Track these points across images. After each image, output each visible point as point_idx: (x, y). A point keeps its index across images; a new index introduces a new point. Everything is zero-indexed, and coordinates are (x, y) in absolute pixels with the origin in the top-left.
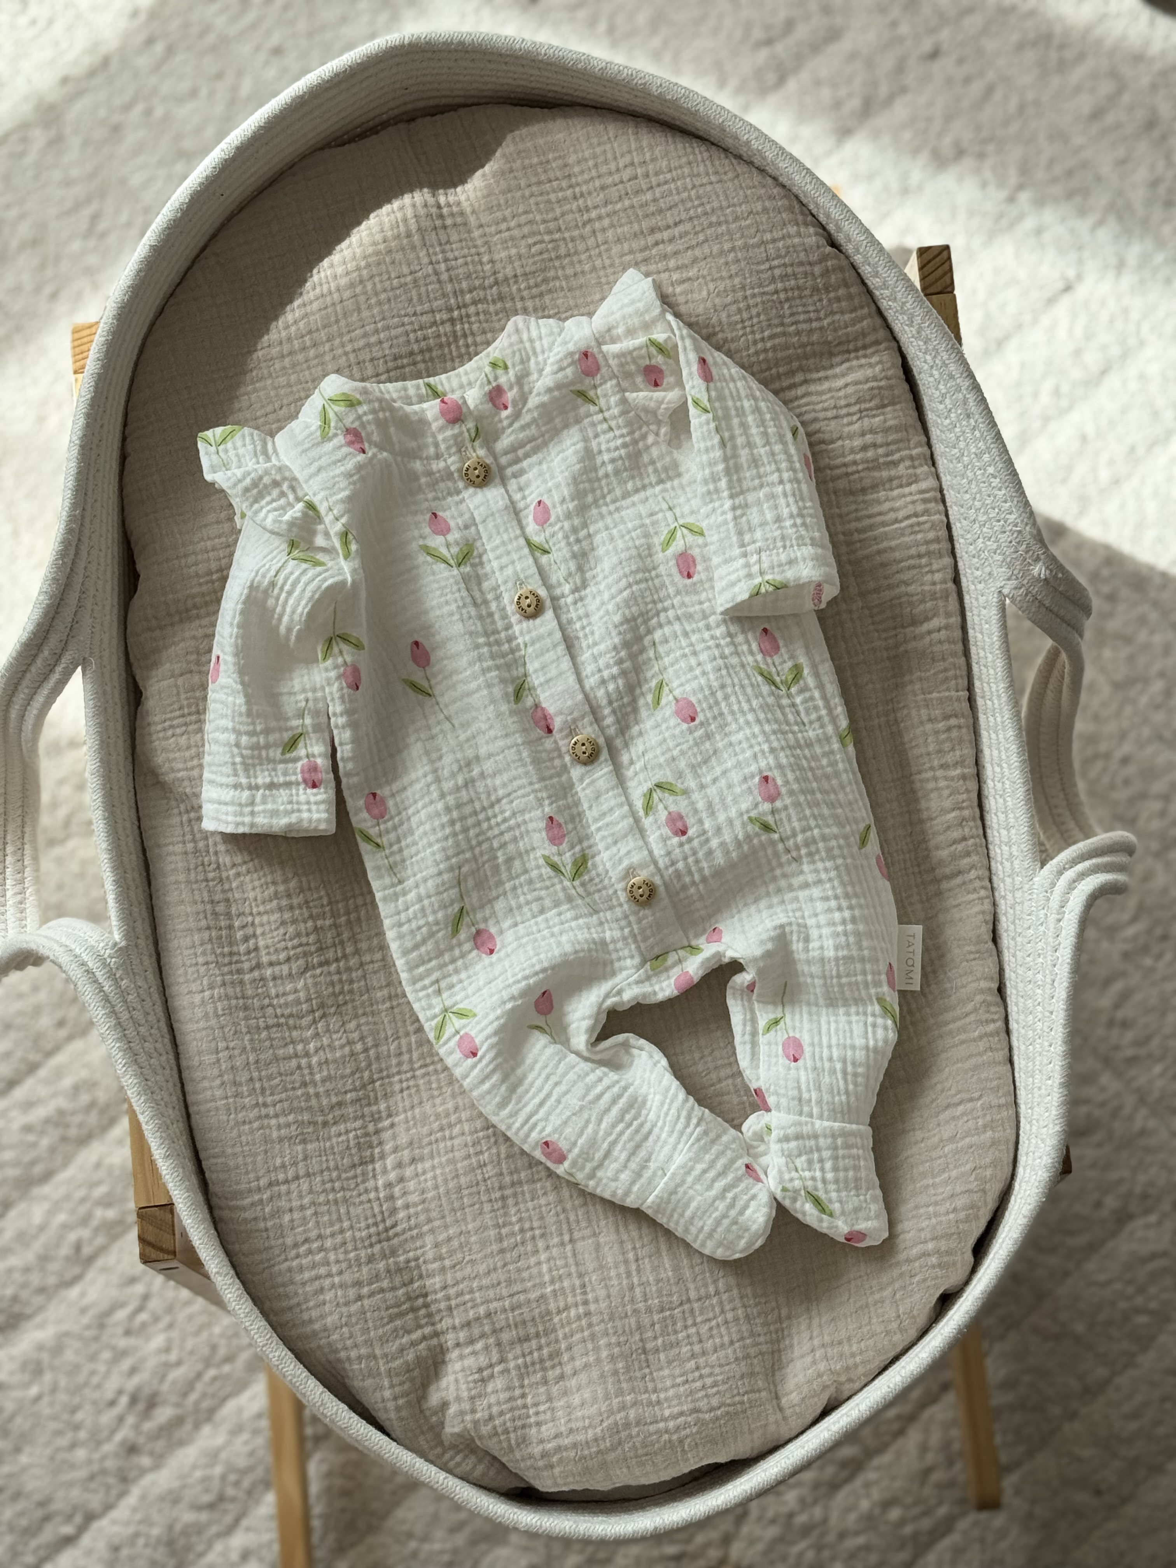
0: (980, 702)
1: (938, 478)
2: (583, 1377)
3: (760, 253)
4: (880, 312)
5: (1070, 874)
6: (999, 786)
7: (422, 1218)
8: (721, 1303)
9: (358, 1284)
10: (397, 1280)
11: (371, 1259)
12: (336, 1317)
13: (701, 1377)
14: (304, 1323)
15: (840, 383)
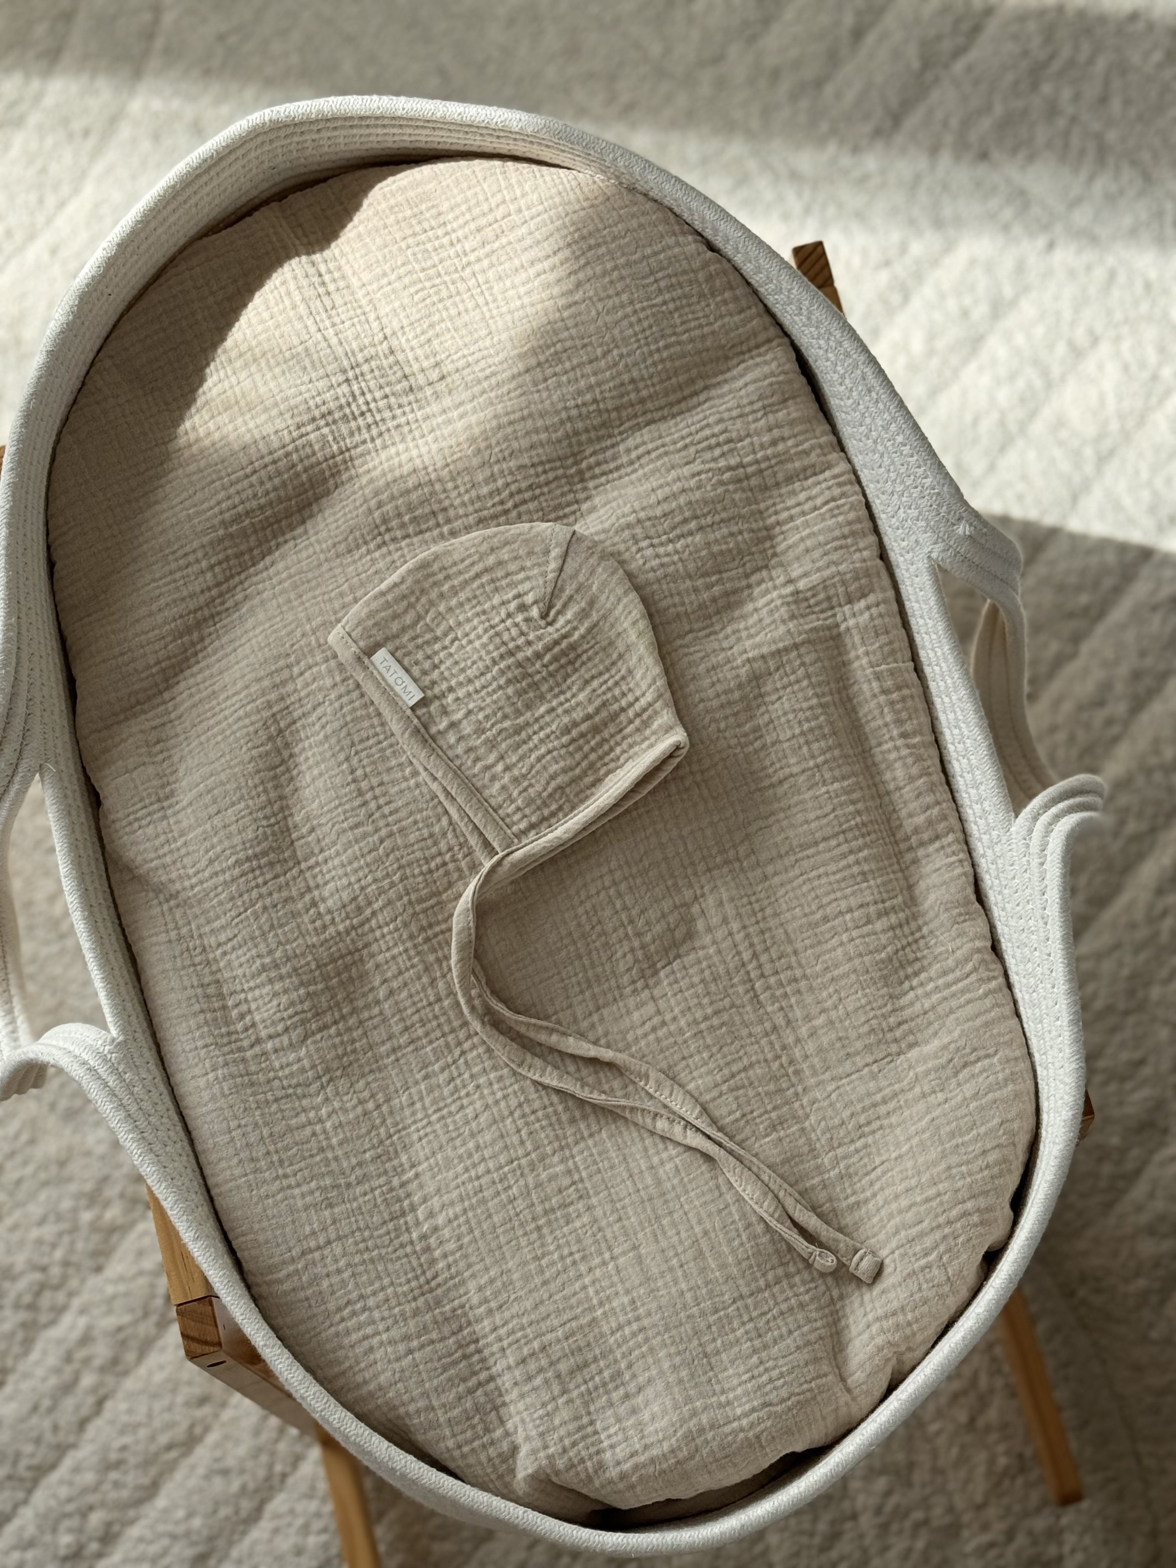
0: (927, 670)
1: (849, 461)
2: (650, 1392)
3: (643, 267)
4: (768, 311)
5: (1045, 818)
6: (960, 747)
7: (462, 1264)
8: (773, 1296)
9: (406, 1338)
10: (446, 1330)
11: (416, 1313)
12: (389, 1374)
13: (766, 1370)
14: (358, 1386)
15: (741, 383)
